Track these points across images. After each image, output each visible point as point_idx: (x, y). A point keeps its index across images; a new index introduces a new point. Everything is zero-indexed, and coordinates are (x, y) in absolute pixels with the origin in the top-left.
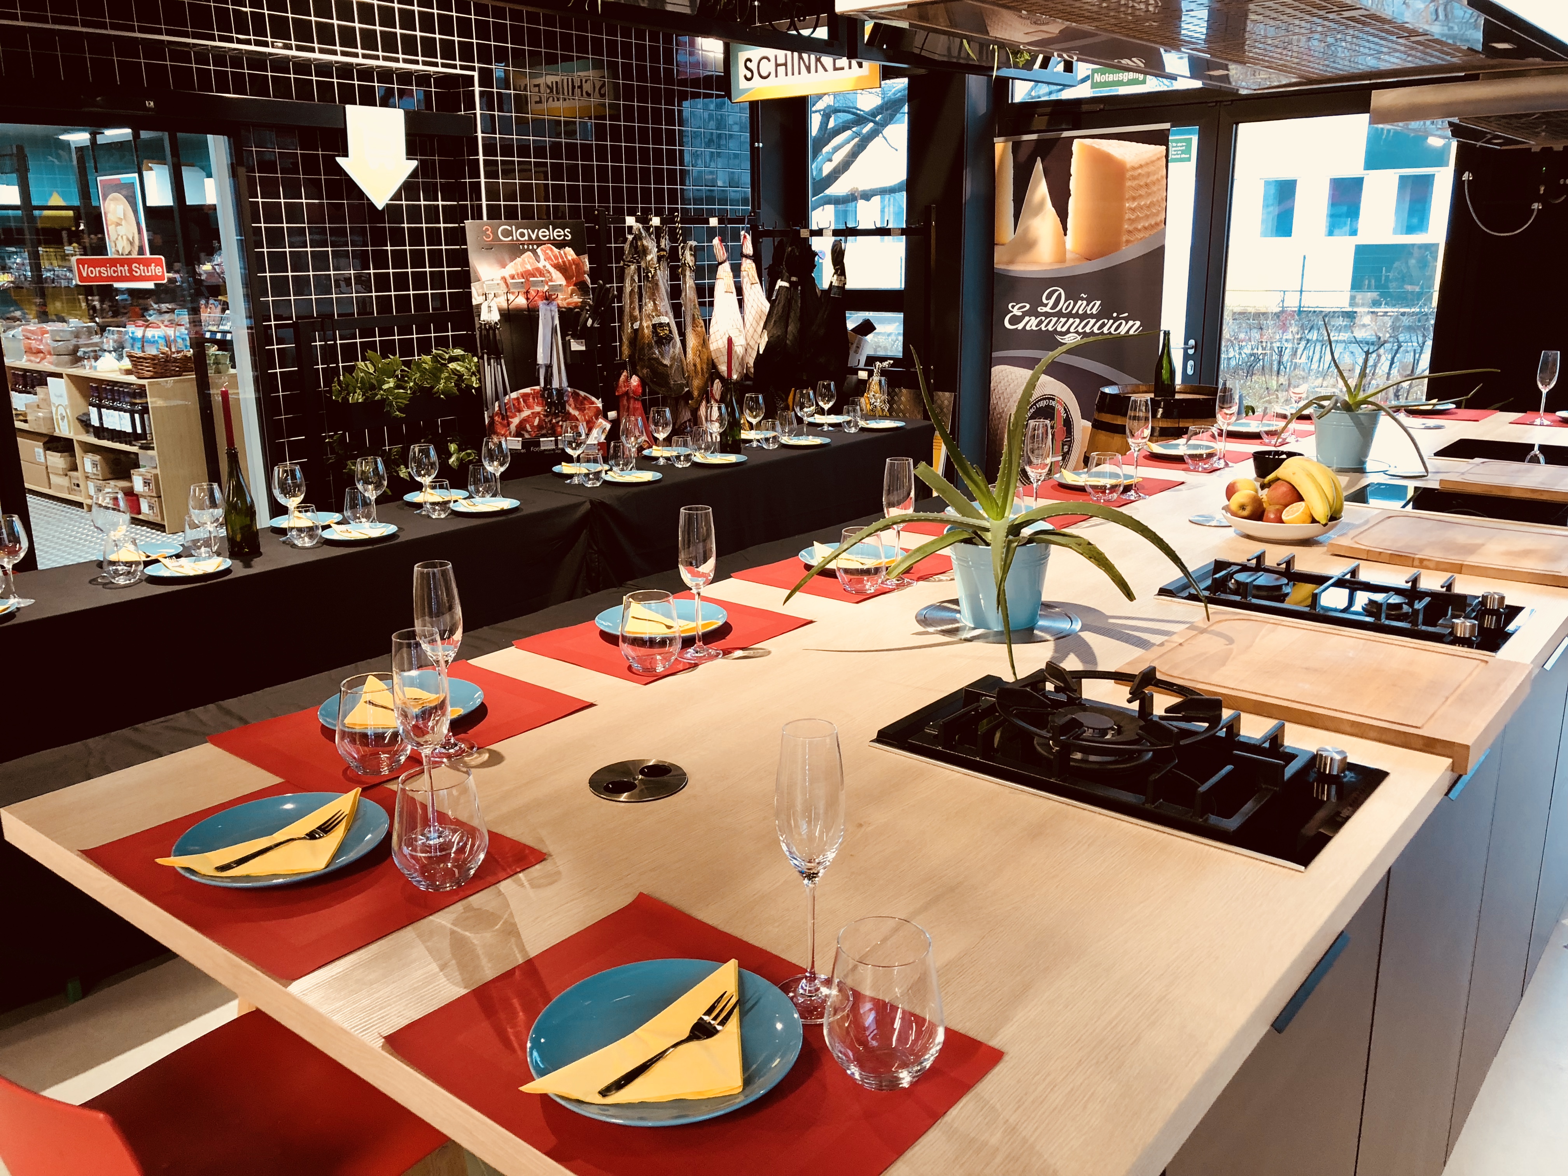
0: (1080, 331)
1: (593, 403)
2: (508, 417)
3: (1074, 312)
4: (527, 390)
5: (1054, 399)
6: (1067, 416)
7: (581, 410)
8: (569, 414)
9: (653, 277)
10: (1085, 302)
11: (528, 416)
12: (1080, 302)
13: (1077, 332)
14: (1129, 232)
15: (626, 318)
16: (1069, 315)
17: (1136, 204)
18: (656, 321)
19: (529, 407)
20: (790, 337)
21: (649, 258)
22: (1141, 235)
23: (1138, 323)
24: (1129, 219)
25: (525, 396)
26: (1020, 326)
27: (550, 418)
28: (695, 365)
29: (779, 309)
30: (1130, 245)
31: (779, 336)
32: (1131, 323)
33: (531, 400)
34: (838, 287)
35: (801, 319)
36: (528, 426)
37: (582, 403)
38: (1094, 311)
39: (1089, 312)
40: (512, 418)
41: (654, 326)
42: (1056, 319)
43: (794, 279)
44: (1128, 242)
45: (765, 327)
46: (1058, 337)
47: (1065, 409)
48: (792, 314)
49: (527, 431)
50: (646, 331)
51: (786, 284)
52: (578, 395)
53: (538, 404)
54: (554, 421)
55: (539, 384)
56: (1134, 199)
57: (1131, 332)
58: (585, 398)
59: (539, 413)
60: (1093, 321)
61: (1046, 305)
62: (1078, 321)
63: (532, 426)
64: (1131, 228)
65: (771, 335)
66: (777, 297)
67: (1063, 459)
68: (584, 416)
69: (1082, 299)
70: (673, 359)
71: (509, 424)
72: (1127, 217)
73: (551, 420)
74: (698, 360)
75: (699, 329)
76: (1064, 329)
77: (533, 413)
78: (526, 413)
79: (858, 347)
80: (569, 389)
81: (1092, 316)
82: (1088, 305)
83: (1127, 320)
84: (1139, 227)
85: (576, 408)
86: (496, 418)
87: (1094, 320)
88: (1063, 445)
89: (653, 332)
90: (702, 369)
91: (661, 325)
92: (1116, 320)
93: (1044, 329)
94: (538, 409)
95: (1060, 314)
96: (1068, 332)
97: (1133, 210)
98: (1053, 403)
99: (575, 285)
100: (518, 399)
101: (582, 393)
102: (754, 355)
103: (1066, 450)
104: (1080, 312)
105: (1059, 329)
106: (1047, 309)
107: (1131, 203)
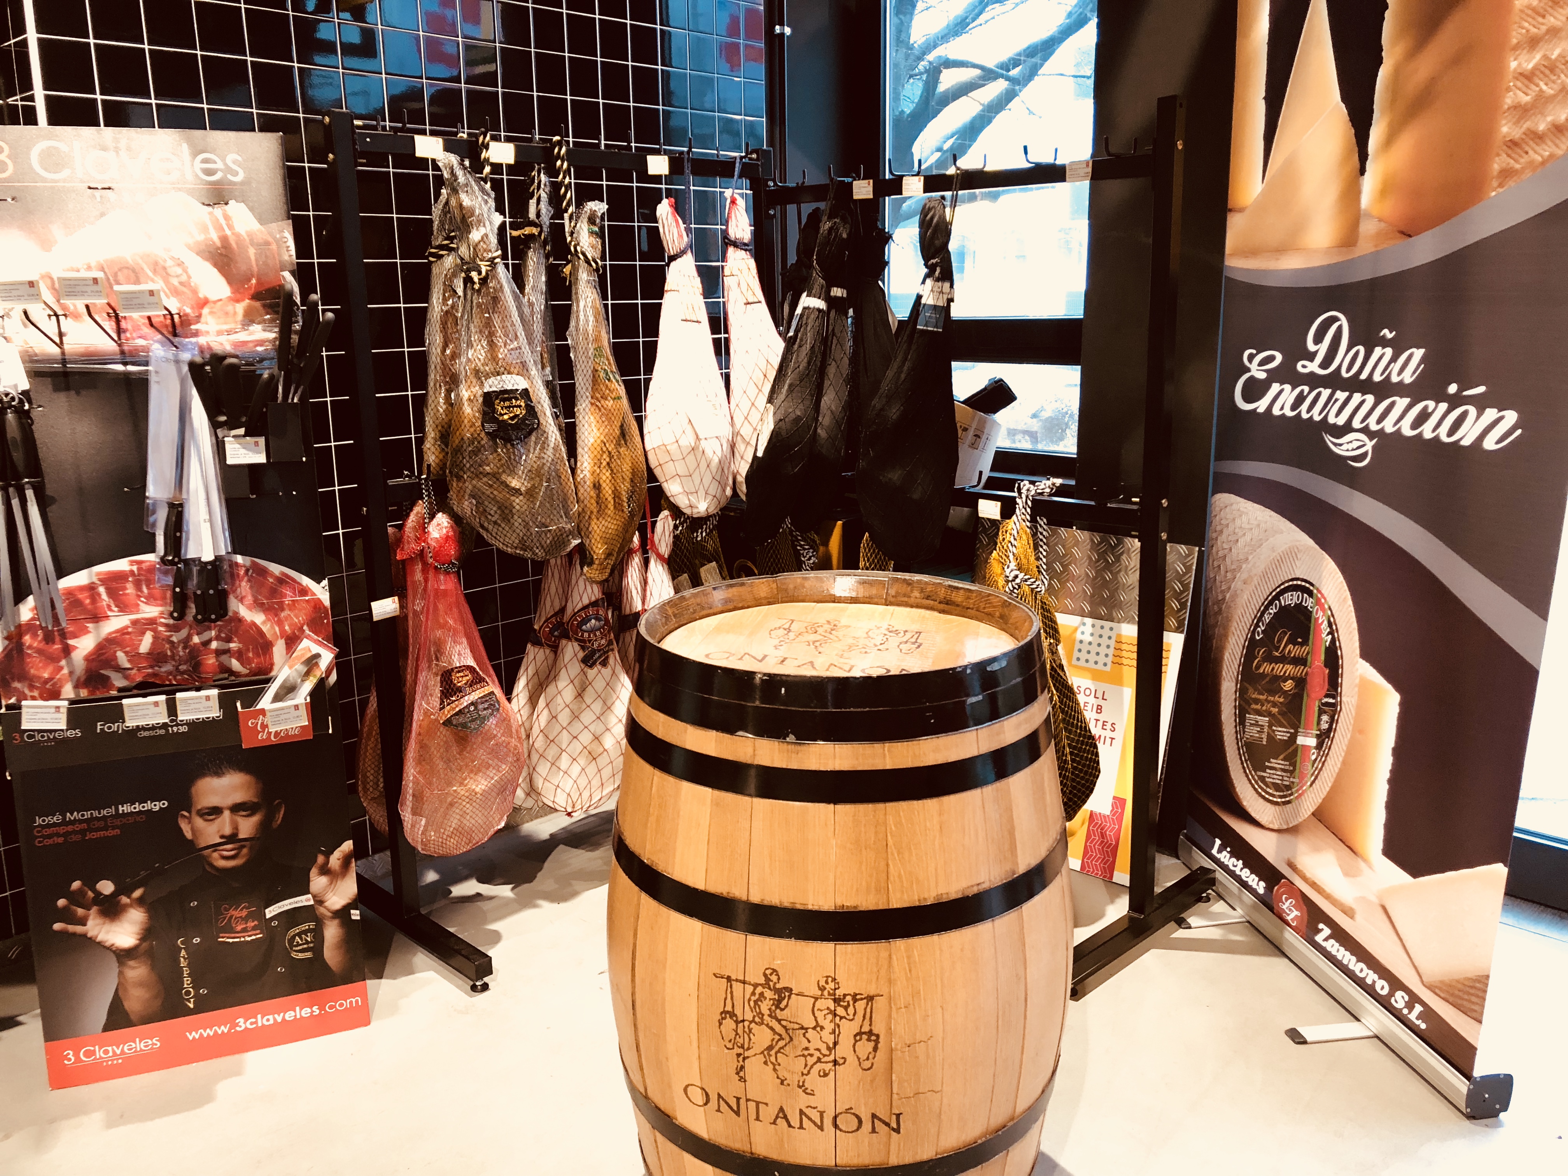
0: (1374, 427)
1: (304, 591)
2: (64, 635)
3: (1363, 376)
4: (122, 565)
5: (1310, 594)
6: (1333, 641)
7: (272, 609)
8: (239, 620)
9: (484, 281)
10: (1389, 351)
11: (123, 631)
12: (1378, 351)
13: (1365, 430)
14: (1513, 144)
15: (434, 376)
16: (1356, 385)
17: (1538, 57)
18: (493, 384)
19: (124, 607)
20: (825, 419)
21: (475, 235)
22: (1545, 150)
23: (1511, 417)
24: (1516, 107)
25: (114, 581)
26: (1261, 406)
27: (184, 633)
28: (597, 486)
29: (802, 355)
30: (1511, 183)
31: (798, 419)
32: (1491, 414)
33: (130, 589)
34: (935, 307)
35: (853, 380)
36: (120, 655)
37: (274, 592)
38: (1408, 377)
39: (1395, 379)
40: (75, 636)
41: (489, 399)
42: (1329, 391)
43: (837, 292)
44: (1507, 174)
45: (770, 400)
46: (1329, 439)
47: (1330, 625)
48: (832, 370)
49: (119, 669)
50: (467, 410)
51: (820, 304)
52: (264, 572)
53: (151, 599)
54: (196, 639)
55: (153, 550)
56: (1533, 42)
57: (1490, 444)
58: (283, 580)
59: (152, 622)
60: (1402, 403)
61: (1311, 357)
62: (1370, 399)
63: (134, 656)
64: (1517, 133)
65: (780, 416)
66: (797, 331)
67: (1319, 746)
68: (280, 623)
69: (1384, 343)
70: (536, 474)
71: (67, 651)
72: (1508, 100)
73: (189, 637)
74: (606, 475)
75: (610, 403)
76: (1341, 421)
77: (135, 623)
78: (116, 622)
79: (977, 436)
80: (239, 559)
81: (1400, 389)
82: (1394, 359)
83: (1481, 404)
84: (1542, 127)
85: (258, 605)
86: (27, 639)
87: (1406, 401)
88: (1321, 712)
89: (484, 414)
90: (616, 495)
91: (506, 395)
92: (1455, 402)
93: (1305, 416)
94: (150, 611)
95: (1334, 381)
96: (1347, 428)
97: (1528, 77)
98: (1309, 603)
99: (256, 297)
100: (91, 588)
101: (276, 569)
102: (749, 458)
103: (1325, 726)
104: (1377, 378)
105: (1332, 420)
106: (1313, 367)
107: (1524, 56)
